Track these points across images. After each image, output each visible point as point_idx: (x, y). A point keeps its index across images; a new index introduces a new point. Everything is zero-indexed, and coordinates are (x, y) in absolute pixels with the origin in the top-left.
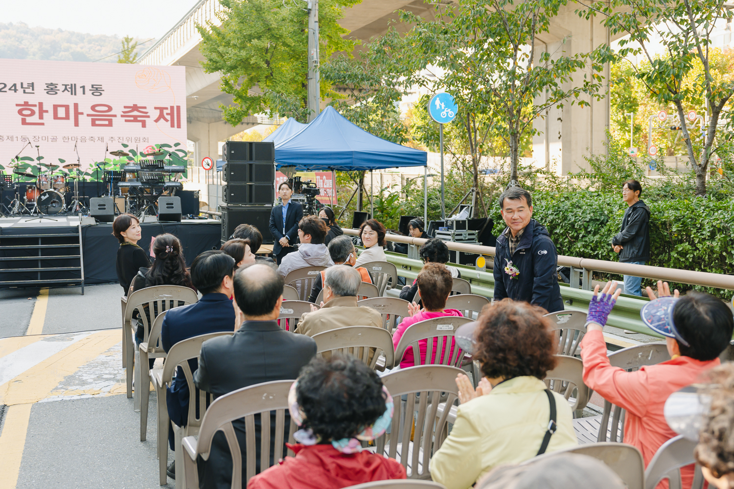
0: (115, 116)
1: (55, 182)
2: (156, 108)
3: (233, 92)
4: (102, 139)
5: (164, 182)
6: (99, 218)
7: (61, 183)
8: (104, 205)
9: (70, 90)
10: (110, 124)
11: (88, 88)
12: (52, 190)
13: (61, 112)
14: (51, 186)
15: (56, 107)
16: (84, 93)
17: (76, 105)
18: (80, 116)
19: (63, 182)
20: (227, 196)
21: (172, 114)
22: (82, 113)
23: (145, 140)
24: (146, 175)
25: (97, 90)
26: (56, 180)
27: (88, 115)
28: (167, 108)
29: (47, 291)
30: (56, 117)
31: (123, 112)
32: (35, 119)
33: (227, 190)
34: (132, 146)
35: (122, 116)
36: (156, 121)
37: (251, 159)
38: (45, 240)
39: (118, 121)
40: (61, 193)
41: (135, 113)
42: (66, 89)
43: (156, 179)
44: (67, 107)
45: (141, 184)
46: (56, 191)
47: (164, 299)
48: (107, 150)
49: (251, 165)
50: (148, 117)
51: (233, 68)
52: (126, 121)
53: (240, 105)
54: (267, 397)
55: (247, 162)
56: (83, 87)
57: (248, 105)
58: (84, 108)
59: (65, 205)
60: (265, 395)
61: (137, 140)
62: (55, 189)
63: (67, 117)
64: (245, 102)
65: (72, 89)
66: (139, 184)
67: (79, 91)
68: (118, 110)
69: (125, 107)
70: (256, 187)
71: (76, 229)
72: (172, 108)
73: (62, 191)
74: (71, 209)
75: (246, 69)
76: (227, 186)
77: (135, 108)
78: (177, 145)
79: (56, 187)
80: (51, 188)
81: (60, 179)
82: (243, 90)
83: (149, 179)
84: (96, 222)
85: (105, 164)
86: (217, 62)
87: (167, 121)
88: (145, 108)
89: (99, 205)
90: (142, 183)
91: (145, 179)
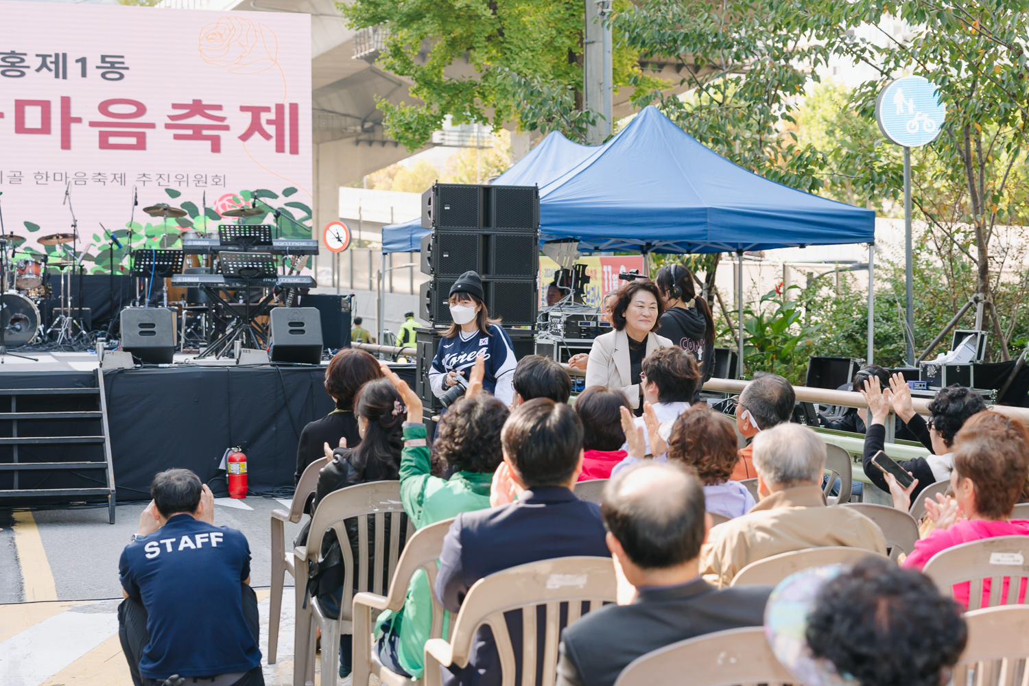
0: (152, 126)
1: (20, 275)
2: (243, 109)
3: (412, 72)
4: (122, 179)
5: (275, 276)
6: (141, 355)
7: (34, 276)
8: (153, 325)
9: (52, 66)
10: (141, 145)
11: (93, 62)
12: (13, 292)
13: (33, 117)
14: (12, 284)
15: (20, 106)
16: (84, 74)
17: (66, 102)
18: (74, 127)
19: (38, 275)
20: (434, 306)
21: (278, 122)
22: (79, 120)
23: (217, 180)
24: (235, 260)
25: (112, 67)
26: (22, 271)
27: (92, 124)
28: (267, 109)
29: (29, 514)
30: (20, 128)
31: (171, 118)
33: (434, 294)
34: (190, 194)
35: (168, 126)
36: (244, 137)
37: (487, 223)
38: (26, 402)
39: (159, 138)
40: (33, 297)
41: (198, 120)
42: (44, 65)
43: (257, 269)
44: (45, 106)
45: (222, 280)
46: (21, 296)
47: (390, 509)
48: (136, 203)
49: (486, 238)
50: (227, 128)
51: (413, 17)
52: (177, 137)
53: (426, 102)
54: (726, 660)
55: (479, 231)
56: (83, 61)
57: (444, 102)
58: (85, 109)
59: (41, 327)
60: (723, 655)
61: (200, 180)
62: (19, 289)
63: (45, 129)
64: (439, 95)
65: (57, 65)
66: (219, 280)
67: (74, 68)
68: (158, 113)
69: (175, 106)
70: (498, 285)
71: (91, 378)
72: (280, 108)
73: (33, 294)
74: (53, 336)
75: (444, 20)
76: (435, 283)
77: (197, 107)
78: (289, 192)
79: (23, 286)
80: (11, 287)
81: (31, 268)
82: (434, 68)
83: (243, 269)
84: (136, 362)
85: (130, 234)
87: (267, 137)
88: (219, 107)
89: (141, 325)
90: (225, 277)
91: (232, 268)
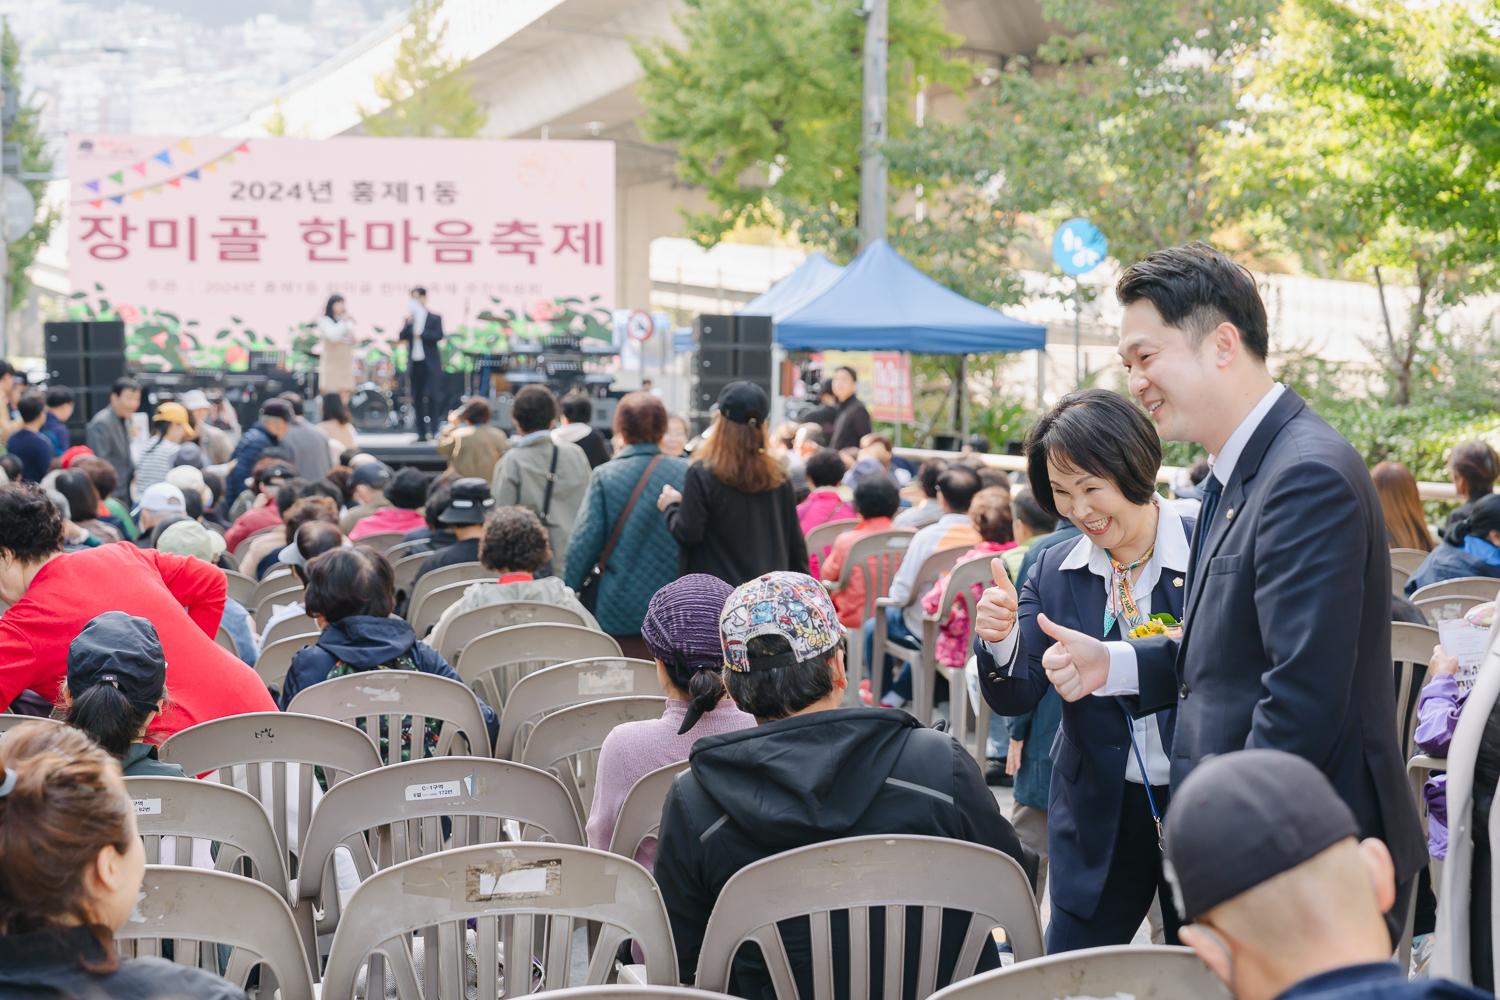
0: (477, 243)
1: (377, 373)
2: (556, 227)
4: (453, 289)
5: (583, 375)
7: (386, 373)
9: (396, 194)
10: (469, 258)
11: (430, 188)
13: (380, 237)
15: (369, 228)
16: (422, 198)
17: (407, 224)
18: (414, 246)
19: (390, 372)
20: (700, 399)
21: (586, 238)
22: (416, 239)
23: (534, 289)
24: (553, 362)
25: (445, 193)
26: (377, 369)
27: (430, 242)
28: (575, 227)
30: (370, 246)
31: (497, 235)
32: (332, 250)
33: (700, 390)
34: (511, 301)
35: (493, 243)
36: (557, 251)
37: (736, 340)
39: (484, 253)
40: (387, 391)
41: (516, 237)
42: (389, 192)
43: (570, 370)
44: (390, 227)
46: (378, 389)
49: (736, 352)
50: (539, 243)
51: (708, 133)
52: (500, 252)
53: (719, 209)
55: (730, 346)
56: (421, 189)
57: (735, 209)
58: (423, 229)
61: (519, 289)
62: (376, 384)
63: (390, 246)
64: (731, 201)
65: (400, 192)
67: (413, 194)
68: (484, 231)
69: (499, 226)
72: (587, 227)
74: (401, 421)
76: (699, 384)
77: (516, 227)
78: (594, 299)
79: (378, 381)
80: (370, 382)
81: (383, 366)
82: (727, 177)
83: (561, 370)
85: (462, 337)
86: (672, 123)
87: (575, 250)
88: (534, 226)
91: (552, 368)
